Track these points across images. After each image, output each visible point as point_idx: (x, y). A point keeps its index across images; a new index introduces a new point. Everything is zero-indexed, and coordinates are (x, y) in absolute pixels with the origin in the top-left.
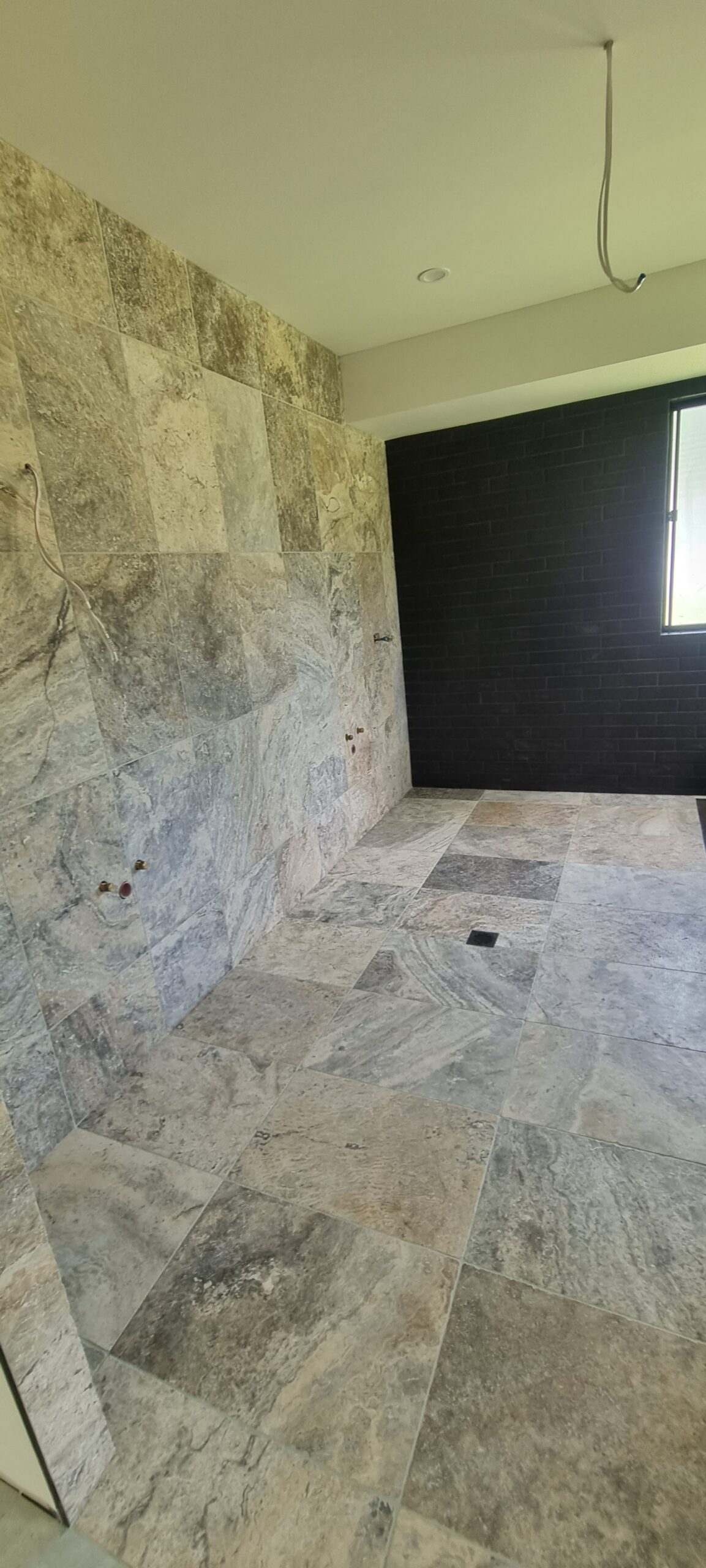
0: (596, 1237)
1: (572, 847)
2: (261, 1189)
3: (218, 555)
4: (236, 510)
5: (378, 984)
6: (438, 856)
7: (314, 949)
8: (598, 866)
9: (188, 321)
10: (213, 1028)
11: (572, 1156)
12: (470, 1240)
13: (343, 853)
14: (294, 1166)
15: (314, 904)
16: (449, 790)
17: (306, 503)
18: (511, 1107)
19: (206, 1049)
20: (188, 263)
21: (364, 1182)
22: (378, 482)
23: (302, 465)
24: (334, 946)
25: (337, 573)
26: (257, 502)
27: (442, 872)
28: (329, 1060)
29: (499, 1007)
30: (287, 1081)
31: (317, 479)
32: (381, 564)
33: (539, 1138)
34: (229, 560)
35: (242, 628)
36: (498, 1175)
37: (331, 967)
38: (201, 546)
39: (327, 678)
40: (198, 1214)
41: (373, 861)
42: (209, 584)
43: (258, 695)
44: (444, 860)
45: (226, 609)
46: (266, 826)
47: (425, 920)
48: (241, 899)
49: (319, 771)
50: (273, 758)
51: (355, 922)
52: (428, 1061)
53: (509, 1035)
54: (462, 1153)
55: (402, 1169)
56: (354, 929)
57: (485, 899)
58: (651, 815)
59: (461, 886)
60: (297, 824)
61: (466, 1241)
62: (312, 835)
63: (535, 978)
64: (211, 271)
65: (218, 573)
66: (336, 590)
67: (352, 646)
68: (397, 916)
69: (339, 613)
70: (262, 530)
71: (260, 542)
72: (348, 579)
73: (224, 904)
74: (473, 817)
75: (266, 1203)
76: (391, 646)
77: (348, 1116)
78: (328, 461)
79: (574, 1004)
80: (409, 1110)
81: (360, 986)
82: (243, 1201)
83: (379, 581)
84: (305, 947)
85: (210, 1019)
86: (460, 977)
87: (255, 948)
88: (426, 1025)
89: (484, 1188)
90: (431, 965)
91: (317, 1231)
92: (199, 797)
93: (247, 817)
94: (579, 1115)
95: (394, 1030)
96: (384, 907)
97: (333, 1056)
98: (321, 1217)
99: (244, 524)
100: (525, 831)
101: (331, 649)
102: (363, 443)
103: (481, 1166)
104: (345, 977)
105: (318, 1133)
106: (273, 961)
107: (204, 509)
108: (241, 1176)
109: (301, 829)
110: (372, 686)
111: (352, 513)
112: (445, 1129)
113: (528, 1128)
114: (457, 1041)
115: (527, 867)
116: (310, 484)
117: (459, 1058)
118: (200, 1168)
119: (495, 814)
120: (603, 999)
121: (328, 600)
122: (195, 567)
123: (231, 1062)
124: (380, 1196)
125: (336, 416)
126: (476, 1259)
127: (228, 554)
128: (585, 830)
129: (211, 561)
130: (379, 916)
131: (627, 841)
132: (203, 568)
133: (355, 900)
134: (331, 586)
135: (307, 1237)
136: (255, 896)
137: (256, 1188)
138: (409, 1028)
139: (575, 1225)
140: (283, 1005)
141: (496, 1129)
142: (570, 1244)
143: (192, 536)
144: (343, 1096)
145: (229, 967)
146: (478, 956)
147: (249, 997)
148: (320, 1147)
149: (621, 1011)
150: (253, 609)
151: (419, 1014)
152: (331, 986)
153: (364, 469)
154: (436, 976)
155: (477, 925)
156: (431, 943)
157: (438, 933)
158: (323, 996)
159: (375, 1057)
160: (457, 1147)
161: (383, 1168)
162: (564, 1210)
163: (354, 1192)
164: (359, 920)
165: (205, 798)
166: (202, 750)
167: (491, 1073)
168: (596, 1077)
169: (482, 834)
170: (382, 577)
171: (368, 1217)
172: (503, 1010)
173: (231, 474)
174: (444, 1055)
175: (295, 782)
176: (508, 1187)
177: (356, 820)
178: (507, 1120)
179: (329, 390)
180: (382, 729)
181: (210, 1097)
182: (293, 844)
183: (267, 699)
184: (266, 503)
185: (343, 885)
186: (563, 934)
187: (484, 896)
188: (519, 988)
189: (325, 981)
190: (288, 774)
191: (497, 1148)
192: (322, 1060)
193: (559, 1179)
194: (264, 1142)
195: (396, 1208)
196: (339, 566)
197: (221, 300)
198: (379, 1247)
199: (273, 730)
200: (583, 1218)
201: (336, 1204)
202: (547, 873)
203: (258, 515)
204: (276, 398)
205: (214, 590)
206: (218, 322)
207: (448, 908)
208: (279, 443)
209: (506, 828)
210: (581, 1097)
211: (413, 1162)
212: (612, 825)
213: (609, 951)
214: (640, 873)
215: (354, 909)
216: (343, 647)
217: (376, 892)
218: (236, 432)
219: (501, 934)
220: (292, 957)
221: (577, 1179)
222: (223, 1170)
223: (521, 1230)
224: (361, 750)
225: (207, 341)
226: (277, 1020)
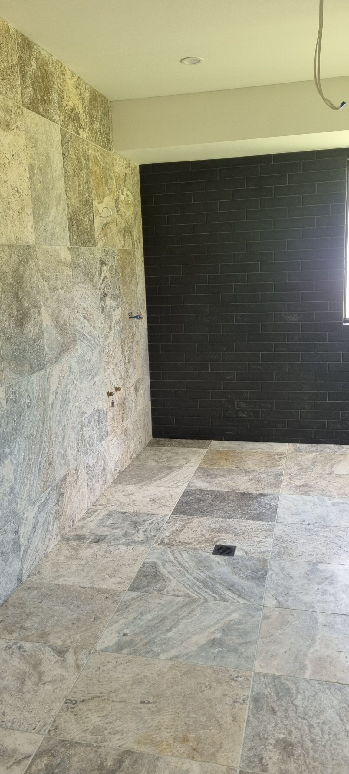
0: (329, 743)
1: (284, 483)
2: (77, 738)
3: (28, 246)
4: (41, 213)
5: (147, 586)
6: (180, 491)
7: (90, 563)
8: (304, 497)
9: (15, 73)
10: (14, 628)
11: (307, 694)
12: (242, 755)
13: (103, 490)
14: (101, 721)
15: (84, 530)
16: (183, 441)
17: (87, 210)
18: (260, 665)
19: (11, 643)
20: (17, 31)
21: (158, 726)
22: (134, 196)
23: (85, 181)
24: (106, 560)
25: (106, 264)
26: (54, 208)
27: (186, 503)
28: (116, 644)
29: (243, 598)
30: (85, 661)
31: (94, 192)
32: (135, 259)
33: (283, 684)
34: (35, 251)
35: (42, 303)
36: (257, 711)
37: (107, 576)
38: (17, 239)
39: (96, 346)
40: (28, 762)
41: (129, 495)
42: (22, 268)
43: (50, 356)
44: (186, 494)
45: (32, 288)
46: (51, 462)
47: (178, 539)
48: (31, 522)
49: (89, 420)
50: (58, 406)
51: (121, 542)
52: (195, 639)
53: (253, 617)
54: (229, 698)
55: (186, 714)
56: (120, 546)
57: (222, 521)
58: (339, 459)
59: (203, 513)
60: (72, 463)
61: (240, 755)
62: (83, 472)
63: (267, 577)
64: (31, 38)
65: (28, 261)
66: (105, 277)
67: (114, 322)
68: (155, 536)
69: (106, 295)
70: (57, 229)
71: (56, 238)
72: (112, 269)
73: (19, 526)
74: (205, 461)
75: (82, 749)
76: (140, 323)
77: (139, 681)
78: (102, 179)
79: (297, 593)
80: (186, 673)
81: (133, 589)
82: (64, 749)
83: (133, 272)
84: (83, 562)
85: (9, 621)
86: (211, 578)
87: (39, 565)
88: (190, 613)
89: (248, 720)
90: (187, 571)
91: (127, 762)
92: (8, 435)
93: (38, 454)
94: (310, 667)
95: (165, 619)
96: (143, 530)
97: (119, 640)
98: (129, 752)
99: (46, 224)
100: (247, 472)
101: (100, 323)
102: (125, 166)
103: (244, 706)
104: (119, 583)
105: (116, 696)
106: (57, 574)
107: (21, 211)
108: (58, 732)
109: (75, 467)
110: (127, 354)
111: (116, 219)
112: (214, 684)
113: (275, 678)
114: (215, 623)
115: (252, 498)
116: (89, 196)
117: (218, 635)
118: (22, 731)
119: (221, 459)
120: (318, 589)
121: (99, 285)
122: (13, 255)
123: (35, 652)
124: (172, 734)
125: (107, 145)
126: (248, 766)
127: (35, 246)
128: (292, 470)
129: (24, 250)
130: (140, 536)
131: (324, 479)
132: (18, 256)
133: (119, 525)
134: (101, 274)
135: (120, 767)
136: (41, 520)
137: (73, 739)
138: (177, 616)
139: (314, 737)
140: (71, 607)
141: (252, 681)
142: (312, 749)
143: (12, 231)
144: (133, 668)
145: (20, 580)
146: (223, 562)
147: (41, 602)
148: (120, 705)
149: (331, 596)
150: (49, 289)
151: (183, 606)
152: (109, 590)
153: (125, 186)
154: (192, 578)
155: (218, 540)
156: (185, 555)
157: (189, 548)
158: (104, 598)
159: (153, 639)
160: (225, 695)
161: (172, 714)
162: (306, 728)
163: (151, 733)
164: (124, 540)
165: (11, 436)
166: (11, 397)
167: (243, 643)
168: (318, 641)
169: (213, 474)
170: (135, 269)
171: (165, 749)
172: (246, 599)
173: (39, 186)
174: (206, 634)
175: (73, 428)
176: (265, 718)
177: (113, 462)
178: (259, 674)
179: (104, 126)
180: (132, 389)
181: (22, 678)
182: (69, 478)
183: (56, 360)
184: (60, 209)
185: (107, 515)
186: (284, 545)
187: (221, 520)
188: (256, 584)
189: (103, 586)
190: (68, 420)
191: (254, 693)
192: (111, 644)
193: (300, 709)
194: (73, 706)
195: (185, 740)
196: (106, 259)
197: (37, 59)
198: (176, 767)
199: (59, 385)
200: (320, 732)
201: (139, 742)
202: (267, 502)
203: (55, 218)
204: (69, 131)
205: (24, 273)
206: (34, 74)
207: (194, 529)
208: (70, 164)
209: (232, 469)
210: (309, 655)
211: (193, 708)
212: (312, 467)
213: (318, 556)
214: (336, 501)
215: (119, 532)
216: (108, 322)
217: (135, 519)
218: (42, 155)
219: (238, 546)
220: (73, 570)
221: (313, 708)
222: (43, 730)
223: (278, 744)
224: (118, 405)
225: (26, 88)
226: (69, 617)
